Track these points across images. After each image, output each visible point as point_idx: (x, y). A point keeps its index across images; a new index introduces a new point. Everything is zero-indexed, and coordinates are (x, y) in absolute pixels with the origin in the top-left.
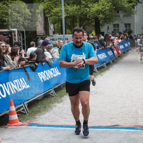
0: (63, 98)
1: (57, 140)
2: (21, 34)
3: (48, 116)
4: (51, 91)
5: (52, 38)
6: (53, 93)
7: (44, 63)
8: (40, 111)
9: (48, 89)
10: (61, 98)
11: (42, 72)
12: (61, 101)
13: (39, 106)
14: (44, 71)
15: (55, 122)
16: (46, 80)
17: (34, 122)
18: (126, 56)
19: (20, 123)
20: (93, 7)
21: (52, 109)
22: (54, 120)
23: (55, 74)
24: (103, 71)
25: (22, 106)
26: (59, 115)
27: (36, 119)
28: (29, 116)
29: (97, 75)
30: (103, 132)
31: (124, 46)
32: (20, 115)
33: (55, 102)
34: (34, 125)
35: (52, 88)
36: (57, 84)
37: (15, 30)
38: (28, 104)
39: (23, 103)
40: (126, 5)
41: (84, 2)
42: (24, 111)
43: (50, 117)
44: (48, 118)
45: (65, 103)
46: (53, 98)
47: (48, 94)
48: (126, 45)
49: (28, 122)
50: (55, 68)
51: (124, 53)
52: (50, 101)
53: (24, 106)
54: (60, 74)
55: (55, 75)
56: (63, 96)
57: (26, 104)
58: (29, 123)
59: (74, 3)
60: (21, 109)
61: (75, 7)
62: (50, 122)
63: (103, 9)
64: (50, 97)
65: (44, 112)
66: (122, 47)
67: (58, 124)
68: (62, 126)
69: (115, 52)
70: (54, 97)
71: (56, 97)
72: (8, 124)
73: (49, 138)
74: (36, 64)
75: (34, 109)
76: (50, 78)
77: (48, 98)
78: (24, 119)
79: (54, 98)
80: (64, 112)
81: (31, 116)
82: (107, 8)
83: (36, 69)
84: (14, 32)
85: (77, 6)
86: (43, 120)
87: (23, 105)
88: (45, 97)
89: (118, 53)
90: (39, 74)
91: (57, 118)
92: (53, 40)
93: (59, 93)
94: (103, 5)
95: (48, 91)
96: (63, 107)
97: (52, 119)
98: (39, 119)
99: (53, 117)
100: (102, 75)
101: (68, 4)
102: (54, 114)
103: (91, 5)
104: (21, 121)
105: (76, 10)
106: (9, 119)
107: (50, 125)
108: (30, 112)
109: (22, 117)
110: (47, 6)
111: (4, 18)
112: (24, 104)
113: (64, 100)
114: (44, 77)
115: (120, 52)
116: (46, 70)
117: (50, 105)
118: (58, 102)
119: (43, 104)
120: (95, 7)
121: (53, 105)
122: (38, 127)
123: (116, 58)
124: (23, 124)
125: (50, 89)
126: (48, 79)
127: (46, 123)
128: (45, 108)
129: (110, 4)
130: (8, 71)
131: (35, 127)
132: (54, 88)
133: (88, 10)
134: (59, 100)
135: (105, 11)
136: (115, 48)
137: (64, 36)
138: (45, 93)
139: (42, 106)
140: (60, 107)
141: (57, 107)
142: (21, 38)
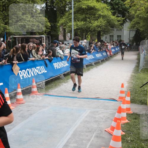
0: (68, 80)
1: (60, 104)
2: (48, 39)
4: (61, 75)
8: (52, 88)
11: (56, 63)
12: (67, 82)
13: (52, 84)
14: (58, 63)
17: (47, 93)
18: (116, 56)
19: (38, 93)
20: (94, 23)
21: (60, 87)
22: (60, 93)
24: (98, 65)
27: (49, 91)
29: (93, 67)
30: (89, 101)
31: (115, 50)
33: (63, 82)
38: (46, 82)
40: (116, 23)
41: (88, 20)
44: (57, 91)
48: (117, 49)
50: (65, 61)
51: (115, 54)
52: (60, 82)
54: (68, 65)
55: (65, 66)
56: (68, 79)
57: (44, 82)
59: (82, 20)
61: (82, 23)
62: (57, 94)
63: (100, 24)
64: (60, 79)
65: (54, 88)
66: (113, 50)
67: (62, 95)
68: (64, 97)
69: (108, 53)
72: (31, 94)
74: (52, 58)
75: (49, 86)
78: (41, 92)
79: (63, 80)
82: (103, 24)
83: (52, 61)
84: (43, 37)
85: (84, 22)
86: (53, 93)
89: (110, 54)
90: (54, 64)
93: (67, 77)
94: (101, 22)
95: (59, 76)
96: (67, 86)
98: (51, 92)
100: (97, 68)
101: (78, 21)
103: (93, 22)
104: (39, 92)
105: (83, 25)
106: (32, 91)
107: (57, 96)
108: (46, 87)
110: (65, 21)
114: (57, 67)
115: (112, 53)
116: (59, 62)
117: (59, 84)
118: (65, 83)
119: (55, 83)
120: (96, 23)
121: (61, 84)
122: (49, 96)
123: (109, 58)
124: (40, 94)
126: (60, 68)
128: (56, 85)
129: (106, 21)
130: (33, 61)
131: (47, 96)
132: (63, 74)
133: (91, 25)
134: (66, 81)
135: (102, 26)
136: (108, 50)
138: (57, 76)
139: (54, 84)
140: (65, 86)
141: (63, 86)
142: (48, 42)
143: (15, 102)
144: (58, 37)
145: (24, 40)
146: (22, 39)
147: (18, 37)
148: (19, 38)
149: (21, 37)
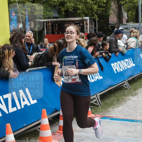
0: (137, 91)
1: (133, 136)
2: (93, 23)
3: (121, 109)
4: (125, 83)
5: (125, 27)
6: (127, 85)
7: (118, 53)
8: (113, 104)
9: (121, 81)
10: (135, 91)
11: (115, 63)
12: (136, 94)
13: (112, 99)
14: (118, 62)
15: (129, 116)
16: (120, 71)
17: (107, 115)
21: (126, 103)
22: (128, 114)
23: (129, 65)
25: (95, 98)
26: (133, 109)
27: (109, 112)
28: (102, 108)
32: (92, 107)
33: (129, 95)
34: (107, 118)
35: (126, 80)
36: (131, 76)
37: (87, 18)
38: (101, 96)
39: (96, 94)
42: (97, 103)
43: (123, 111)
44: (122, 111)
45: (140, 97)
46: (126, 90)
47: (121, 86)
49: (101, 114)
50: (129, 59)
52: (124, 94)
53: (96, 98)
55: (129, 67)
56: (137, 89)
57: (98, 96)
58: (101, 116)
60: (94, 101)
62: (124, 116)
64: (123, 90)
65: (117, 105)
67: (132, 118)
70: (128, 89)
71: (130, 89)
73: (124, 132)
74: (110, 54)
75: (107, 101)
76: (124, 69)
77: (121, 90)
78: (96, 112)
79: (128, 91)
80: (139, 106)
81: (104, 108)
84: (86, 20)
86: (117, 114)
87: (95, 96)
88: (118, 90)
90: (112, 64)
91: (132, 111)
92: (127, 29)
93: (133, 86)
95: (121, 83)
96: (137, 100)
97: (126, 113)
98: (112, 112)
99: (127, 110)
102: (128, 107)
104: (93, 113)
107: (124, 119)
108: (102, 104)
109: (95, 109)
111: (78, 6)
112: (97, 96)
113: (139, 93)
114: (118, 68)
116: (120, 60)
117: (124, 98)
118: (133, 95)
119: (116, 96)
121: (127, 98)
122: (111, 121)
124: (95, 116)
125: (123, 81)
126: (122, 70)
127: (120, 116)
128: (118, 100)
131: (108, 120)
132: (128, 80)
134: (133, 93)
137: (140, 25)
138: (118, 85)
139: (115, 99)
140: (135, 101)
141: (131, 100)
142: (93, 27)
143: (57, 132)
144: (108, 19)
145: (55, 26)
146: (52, 25)
147: (46, 22)
148: (48, 22)
149: (51, 22)
